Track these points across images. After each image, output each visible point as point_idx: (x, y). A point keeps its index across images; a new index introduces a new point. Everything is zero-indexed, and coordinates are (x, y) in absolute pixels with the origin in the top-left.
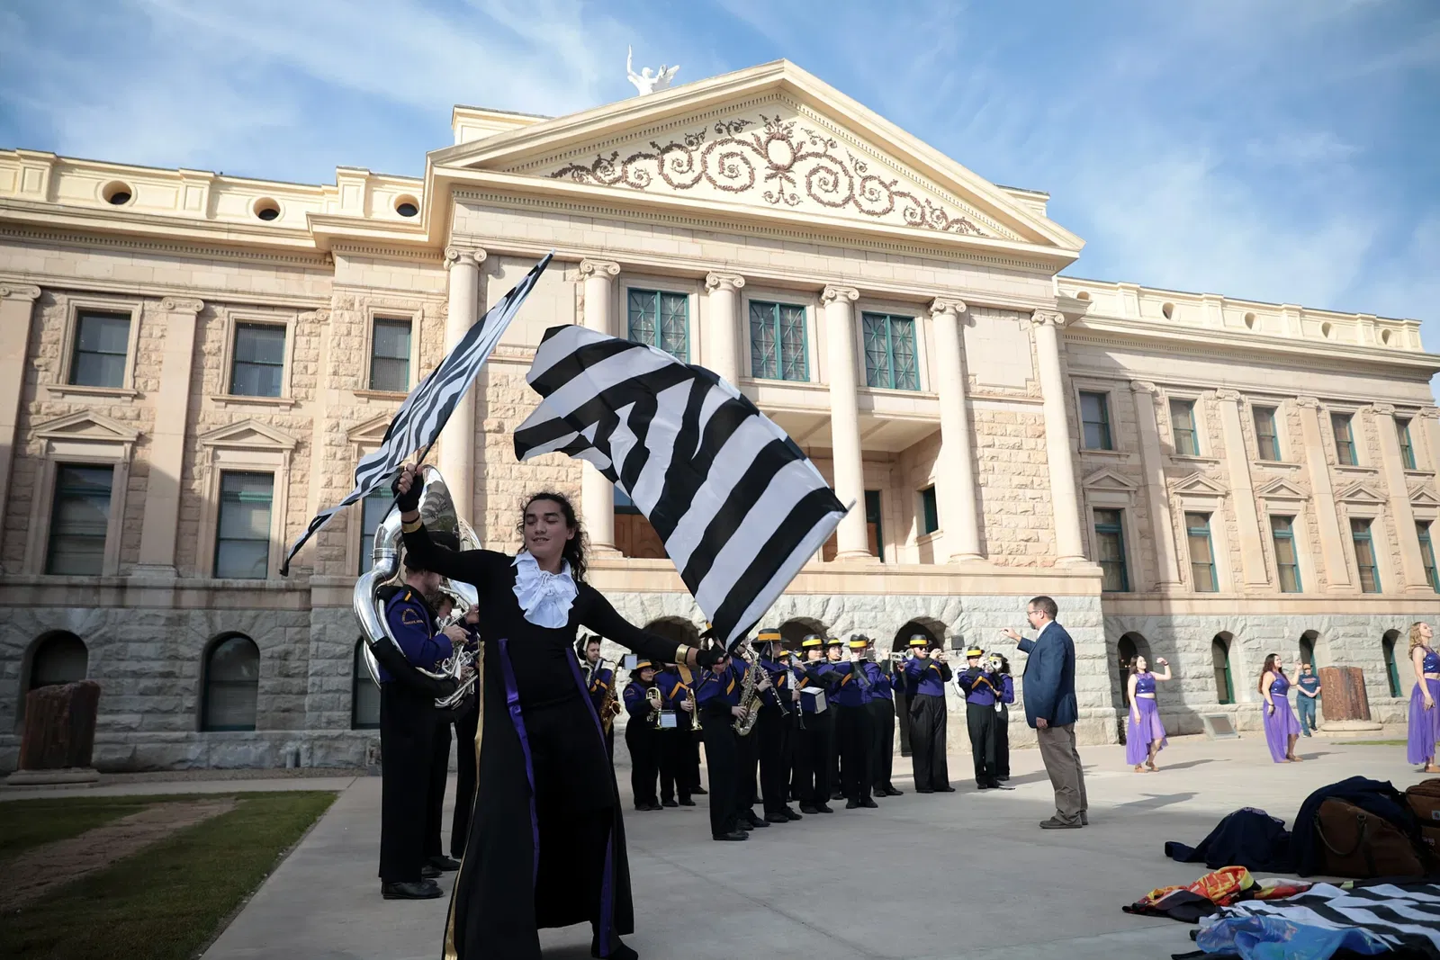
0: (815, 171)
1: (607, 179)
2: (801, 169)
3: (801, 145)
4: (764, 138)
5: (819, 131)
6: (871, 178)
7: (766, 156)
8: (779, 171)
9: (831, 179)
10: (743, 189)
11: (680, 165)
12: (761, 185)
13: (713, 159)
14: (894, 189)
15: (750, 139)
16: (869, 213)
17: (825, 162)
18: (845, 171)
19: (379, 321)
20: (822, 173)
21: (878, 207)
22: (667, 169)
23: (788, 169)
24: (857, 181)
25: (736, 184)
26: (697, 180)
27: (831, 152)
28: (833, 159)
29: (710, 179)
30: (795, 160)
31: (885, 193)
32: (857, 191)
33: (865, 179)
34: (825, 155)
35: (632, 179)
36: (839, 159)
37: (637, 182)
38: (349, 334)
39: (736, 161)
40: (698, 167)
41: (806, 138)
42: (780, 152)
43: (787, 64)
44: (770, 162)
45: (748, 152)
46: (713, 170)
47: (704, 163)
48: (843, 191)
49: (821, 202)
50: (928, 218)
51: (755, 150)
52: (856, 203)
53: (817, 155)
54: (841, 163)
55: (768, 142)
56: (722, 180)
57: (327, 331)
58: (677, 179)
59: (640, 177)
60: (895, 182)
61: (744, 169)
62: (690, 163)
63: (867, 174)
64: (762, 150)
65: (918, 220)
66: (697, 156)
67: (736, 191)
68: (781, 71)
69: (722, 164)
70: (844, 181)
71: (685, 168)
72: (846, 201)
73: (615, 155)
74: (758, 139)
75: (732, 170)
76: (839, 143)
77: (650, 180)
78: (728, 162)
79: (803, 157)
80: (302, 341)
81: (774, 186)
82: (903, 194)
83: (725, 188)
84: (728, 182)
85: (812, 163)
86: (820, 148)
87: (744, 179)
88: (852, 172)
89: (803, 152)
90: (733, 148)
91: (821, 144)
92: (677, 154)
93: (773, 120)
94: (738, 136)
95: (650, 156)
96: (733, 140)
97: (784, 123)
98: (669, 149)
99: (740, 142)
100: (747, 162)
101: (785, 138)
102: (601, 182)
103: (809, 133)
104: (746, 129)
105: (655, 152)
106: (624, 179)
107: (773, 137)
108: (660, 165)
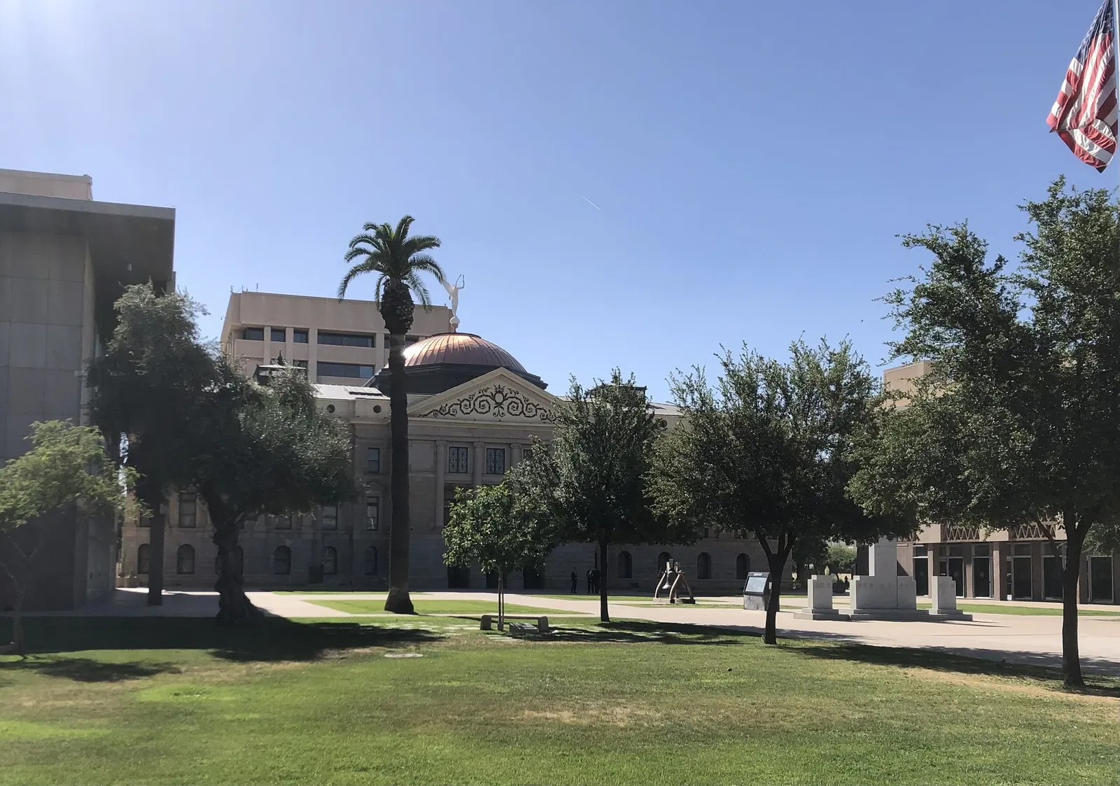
0: (511, 404)
1: (444, 413)
2: (506, 403)
3: (506, 394)
5: (513, 389)
6: (529, 404)
7: (495, 400)
8: (499, 405)
9: (516, 405)
11: (466, 406)
12: (492, 410)
13: (477, 403)
14: (538, 407)
15: (490, 394)
16: (528, 417)
17: (514, 400)
18: (522, 403)
19: (370, 449)
20: (513, 404)
21: (531, 414)
22: (462, 408)
23: (501, 404)
24: (525, 405)
25: (484, 411)
26: (472, 411)
27: (516, 396)
28: (517, 398)
29: (476, 410)
30: (504, 400)
31: (534, 409)
32: (525, 409)
33: (528, 405)
35: (451, 413)
36: (519, 398)
39: (485, 403)
40: (472, 406)
41: (509, 391)
42: (499, 398)
45: (489, 399)
46: (477, 407)
47: (474, 404)
48: (520, 410)
49: (511, 414)
50: (549, 416)
51: (491, 398)
52: (524, 414)
53: (512, 398)
54: (520, 400)
55: (495, 394)
56: (480, 410)
57: (355, 453)
58: (466, 411)
59: (454, 412)
60: (538, 404)
61: (487, 405)
62: (470, 404)
63: (529, 402)
64: (493, 398)
65: (545, 417)
66: (472, 402)
67: (484, 414)
68: (501, 371)
69: (480, 404)
70: (520, 405)
71: (468, 407)
72: (520, 413)
73: (447, 405)
74: (492, 394)
75: (483, 406)
76: (520, 392)
77: (457, 412)
78: (482, 403)
79: (507, 399)
81: (497, 410)
82: (540, 409)
83: (480, 413)
84: (481, 410)
85: (510, 400)
86: (513, 395)
88: (523, 402)
89: (507, 397)
90: (484, 398)
91: (513, 393)
92: (466, 402)
93: (497, 387)
94: (486, 394)
95: (457, 404)
96: (484, 395)
97: (502, 387)
98: (463, 401)
99: (487, 396)
100: (488, 403)
101: (501, 393)
102: (442, 414)
103: (510, 389)
104: (489, 391)
105: (459, 402)
106: (449, 412)
107: (497, 392)
108: (460, 408)
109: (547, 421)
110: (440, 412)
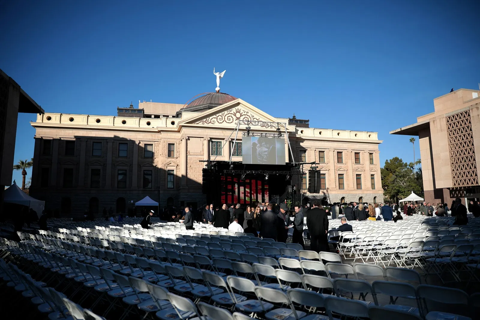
0: (244, 118)
1: (208, 123)
2: (242, 118)
3: (242, 113)
4: (235, 112)
5: (245, 110)
6: (255, 118)
7: (236, 116)
8: (238, 118)
10: (231, 122)
11: (220, 119)
12: (234, 122)
13: (226, 117)
14: (259, 120)
15: (233, 113)
16: (254, 126)
18: (250, 117)
19: (169, 144)
20: (246, 118)
22: (218, 120)
23: (239, 118)
24: (252, 119)
25: (230, 122)
26: (223, 122)
27: (248, 114)
28: (248, 115)
29: (225, 121)
30: (241, 116)
31: (257, 121)
33: (254, 119)
34: (246, 115)
35: (212, 122)
36: (249, 115)
37: (213, 123)
38: (164, 147)
39: (230, 117)
40: (223, 119)
41: (243, 112)
42: (238, 115)
43: (239, 99)
44: (236, 117)
45: (232, 115)
46: (226, 119)
47: (225, 118)
48: (249, 121)
49: (245, 124)
50: (265, 125)
51: (234, 115)
52: (252, 124)
53: (245, 115)
54: (249, 116)
55: (236, 113)
56: (228, 121)
57: (161, 146)
58: (220, 122)
59: (213, 122)
60: (259, 119)
61: (232, 119)
62: (222, 118)
63: (254, 118)
64: (235, 115)
66: (223, 117)
67: (230, 123)
68: (238, 100)
69: (228, 118)
71: (221, 119)
73: (209, 118)
74: (234, 113)
75: (229, 119)
76: (249, 112)
77: (215, 122)
78: (229, 118)
79: (242, 116)
80: (155, 147)
81: (237, 121)
82: (261, 121)
83: (228, 123)
85: (244, 116)
86: (245, 114)
87: (232, 121)
88: (251, 118)
89: (242, 115)
90: (230, 115)
91: (246, 113)
92: (220, 117)
93: (237, 109)
94: (230, 112)
95: (215, 118)
96: (230, 113)
97: (239, 109)
98: (218, 116)
99: (231, 114)
100: (232, 117)
101: (239, 112)
102: (207, 123)
103: (244, 111)
104: (232, 111)
105: (216, 117)
106: (210, 122)
107: (237, 112)
108: (217, 119)
109: (264, 127)
110: (206, 122)
